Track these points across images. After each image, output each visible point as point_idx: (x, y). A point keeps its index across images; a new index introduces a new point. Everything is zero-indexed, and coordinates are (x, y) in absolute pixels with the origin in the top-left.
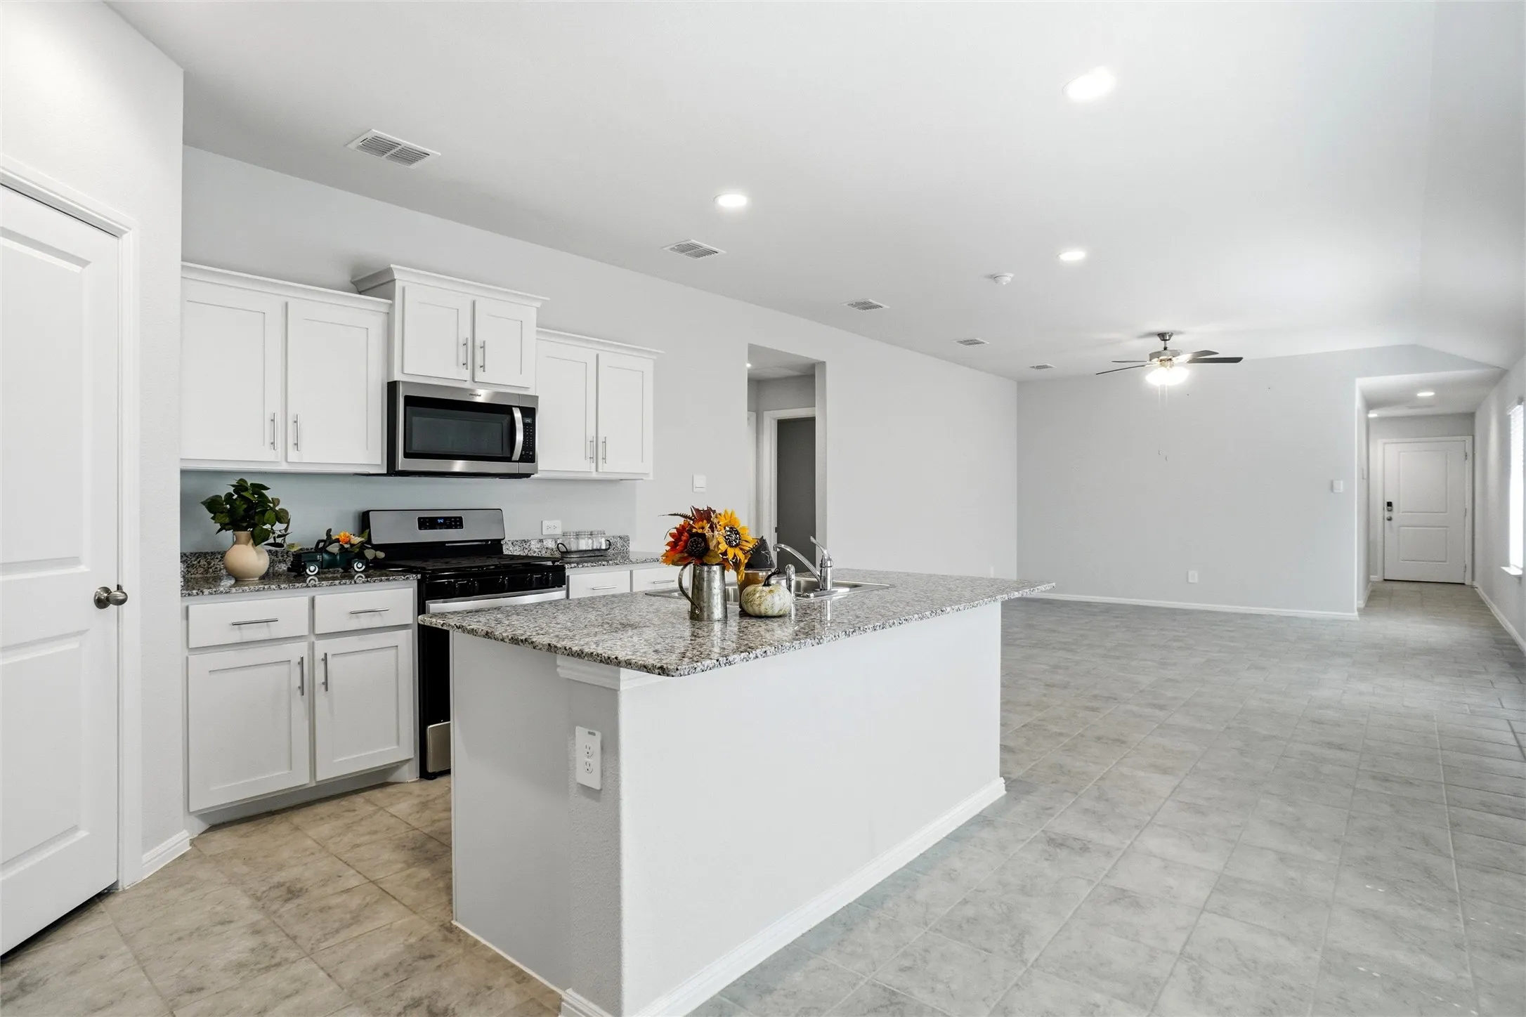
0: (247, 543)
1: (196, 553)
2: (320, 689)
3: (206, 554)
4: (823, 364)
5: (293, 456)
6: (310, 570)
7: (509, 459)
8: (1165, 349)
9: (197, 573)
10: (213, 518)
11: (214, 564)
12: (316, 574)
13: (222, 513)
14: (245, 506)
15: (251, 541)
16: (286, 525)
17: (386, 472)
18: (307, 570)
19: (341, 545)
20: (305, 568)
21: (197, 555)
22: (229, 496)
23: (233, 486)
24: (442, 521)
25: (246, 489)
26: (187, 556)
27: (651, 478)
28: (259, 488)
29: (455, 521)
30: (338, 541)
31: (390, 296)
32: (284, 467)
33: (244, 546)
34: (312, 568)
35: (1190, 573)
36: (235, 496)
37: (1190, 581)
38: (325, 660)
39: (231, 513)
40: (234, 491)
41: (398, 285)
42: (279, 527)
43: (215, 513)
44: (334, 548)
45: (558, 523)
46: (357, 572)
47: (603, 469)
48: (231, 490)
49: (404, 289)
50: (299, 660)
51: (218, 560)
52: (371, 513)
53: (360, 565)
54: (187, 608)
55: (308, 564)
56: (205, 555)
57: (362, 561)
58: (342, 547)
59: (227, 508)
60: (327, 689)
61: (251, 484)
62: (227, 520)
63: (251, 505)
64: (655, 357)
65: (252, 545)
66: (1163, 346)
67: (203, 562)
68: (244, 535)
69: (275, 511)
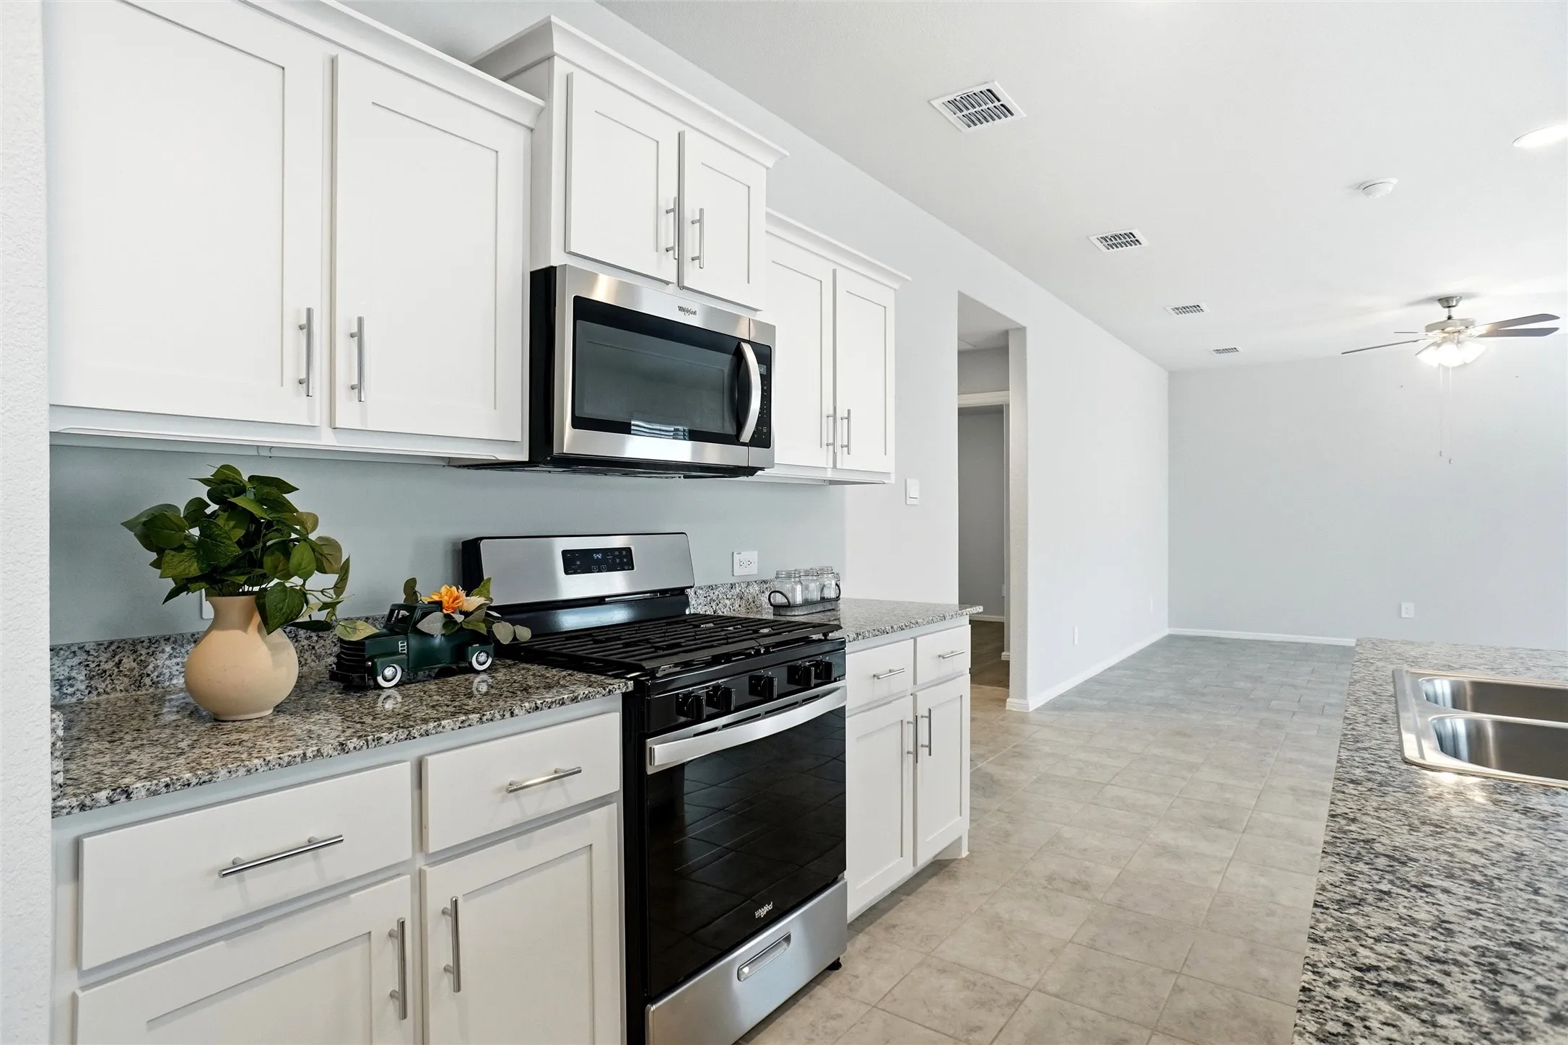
0: (244, 627)
1: (111, 643)
2: (440, 984)
3: (135, 643)
4: (1022, 330)
5: (348, 414)
6: (385, 679)
7: (734, 439)
8: (1450, 318)
9: (114, 689)
10: (156, 564)
11: (156, 667)
12: (396, 686)
13: (181, 548)
14: (240, 533)
15: (257, 619)
16: (334, 578)
17: (527, 459)
18: (380, 679)
19: (447, 616)
20: (373, 672)
21: (113, 647)
22: (197, 506)
23: (205, 481)
24: (600, 556)
25: (241, 491)
26: (88, 652)
27: (892, 480)
28: (273, 490)
29: (621, 557)
30: (438, 605)
31: (543, 92)
32: (327, 440)
33: (239, 632)
34: (389, 672)
35: (1404, 606)
36: (214, 507)
37: (1404, 615)
38: (454, 912)
39: (204, 548)
40: (210, 494)
41: (560, 68)
42: (320, 583)
43: (160, 552)
44: (433, 625)
45: (752, 555)
46: (478, 672)
47: (842, 465)
48: (202, 492)
49: (568, 79)
50: (395, 927)
51: (166, 656)
52: (483, 544)
53: (483, 657)
54: (77, 845)
55: (378, 661)
56: (134, 645)
57: (486, 648)
58: (449, 620)
59: (191, 536)
60: (458, 988)
61: (252, 478)
62: (194, 569)
63: (255, 531)
64: (896, 286)
65: (259, 630)
66: (1447, 315)
67: (128, 663)
68: (236, 605)
69: (311, 544)
